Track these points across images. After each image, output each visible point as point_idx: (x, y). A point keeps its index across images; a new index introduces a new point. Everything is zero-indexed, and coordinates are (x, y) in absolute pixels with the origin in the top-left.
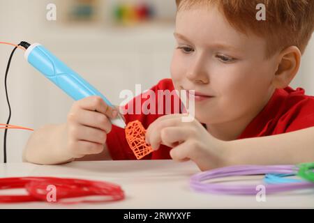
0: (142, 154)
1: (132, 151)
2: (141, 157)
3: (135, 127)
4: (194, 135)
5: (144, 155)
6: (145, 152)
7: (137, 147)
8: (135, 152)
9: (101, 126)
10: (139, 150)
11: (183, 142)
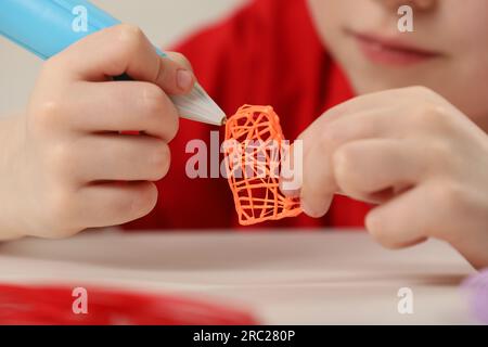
0: (257, 213)
1: (230, 194)
2: (252, 220)
3: (256, 124)
4: (443, 167)
5: (262, 219)
6: (269, 212)
7: (249, 187)
8: (237, 199)
9: (150, 126)
10: (250, 199)
11: (408, 187)
